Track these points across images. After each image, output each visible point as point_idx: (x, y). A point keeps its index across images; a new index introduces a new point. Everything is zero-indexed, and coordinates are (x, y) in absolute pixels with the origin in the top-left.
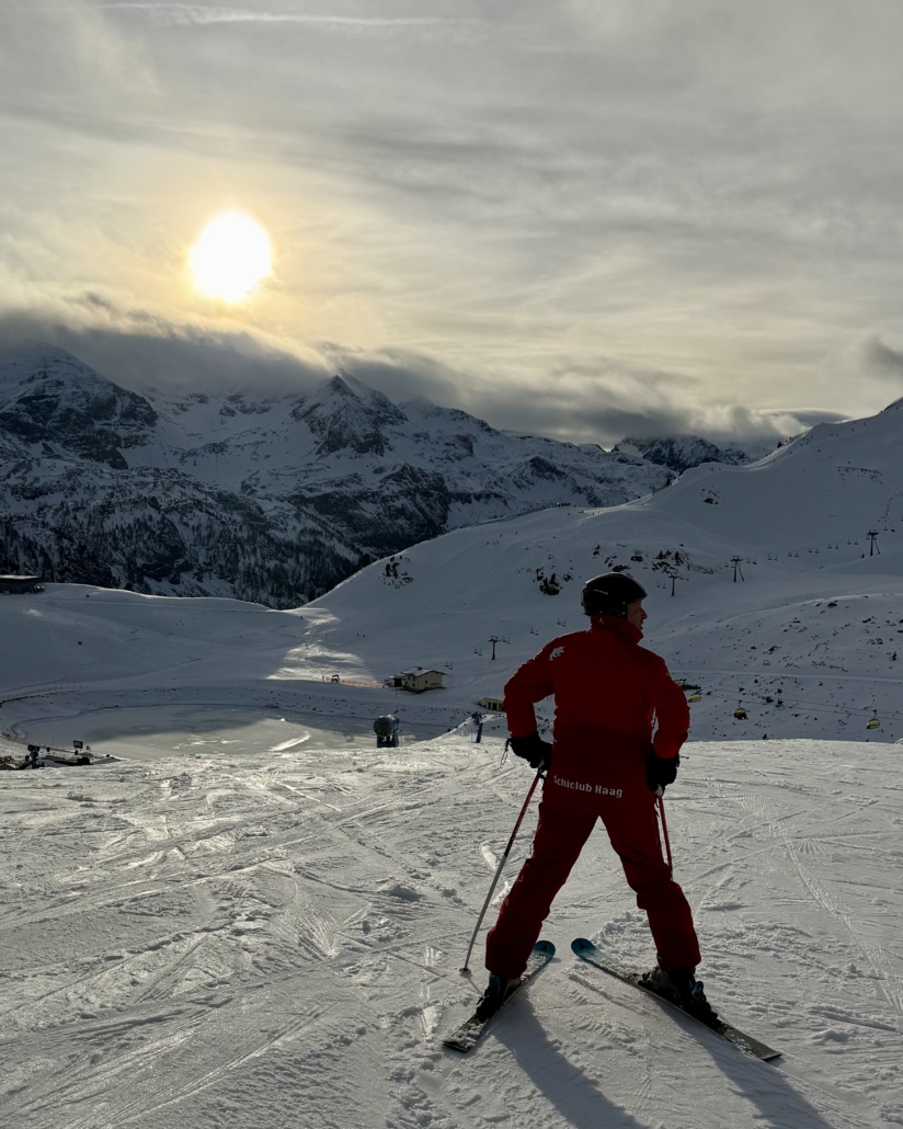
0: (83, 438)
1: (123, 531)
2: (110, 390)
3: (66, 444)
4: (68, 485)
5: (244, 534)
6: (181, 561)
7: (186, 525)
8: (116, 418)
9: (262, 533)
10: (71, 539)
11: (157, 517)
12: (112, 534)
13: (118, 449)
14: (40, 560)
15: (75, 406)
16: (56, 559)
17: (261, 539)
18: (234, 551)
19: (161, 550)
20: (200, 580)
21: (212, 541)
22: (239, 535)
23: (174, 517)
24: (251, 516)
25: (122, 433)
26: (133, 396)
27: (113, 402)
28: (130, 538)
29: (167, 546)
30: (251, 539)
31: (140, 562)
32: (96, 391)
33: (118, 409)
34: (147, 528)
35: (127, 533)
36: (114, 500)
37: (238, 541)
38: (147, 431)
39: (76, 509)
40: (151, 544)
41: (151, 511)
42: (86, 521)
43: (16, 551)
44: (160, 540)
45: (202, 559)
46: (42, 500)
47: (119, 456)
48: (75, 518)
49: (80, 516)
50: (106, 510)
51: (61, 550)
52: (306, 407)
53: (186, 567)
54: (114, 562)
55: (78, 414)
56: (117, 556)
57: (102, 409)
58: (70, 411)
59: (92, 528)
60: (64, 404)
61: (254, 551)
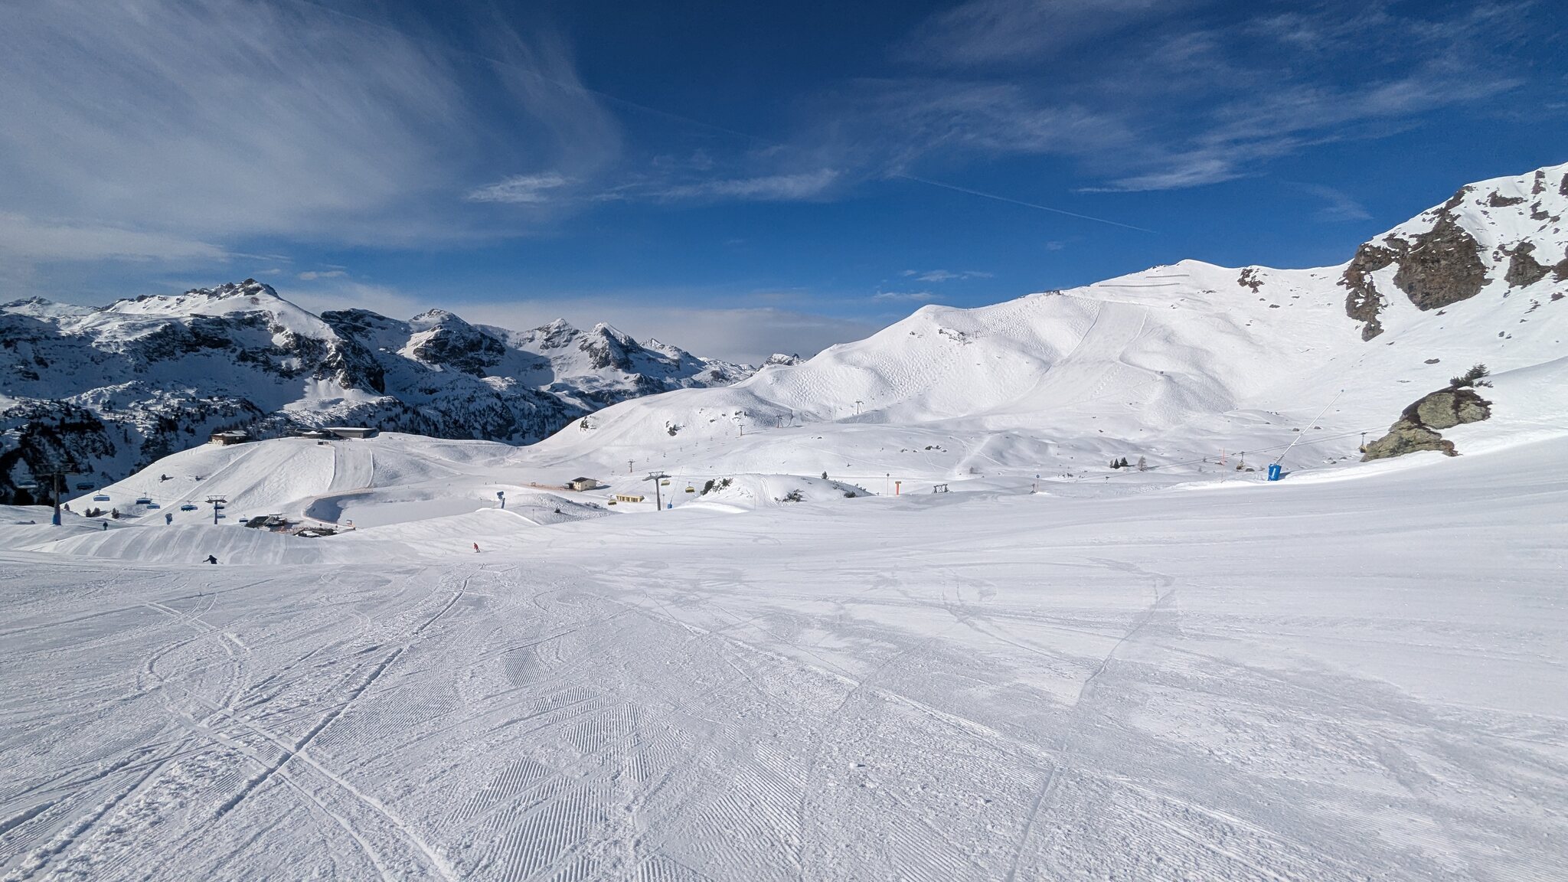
0: (461, 362)
1: (480, 411)
2: (479, 336)
3: (453, 365)
4: (451, 386)
5: (549, 413)
6: (512, 428)
7: (516, 408)
8: (482, 351)
9: (560, 412)
10: (450, 416)
11: (500, 404)
12: (474, 413)
13: (483, 368)
14: (432, 428)
15: (457, 344)
16: (441, 426)
17: (559, 416)
18: (543, 422)
19: (501, 422)
20: (524, 438)
21: (531, 417)
22: (547, 413)
23: (509, 404)
24: (554, 403)
25: (485, 359)
26: (491, 339)
27: (480, 342)
28: (484, 415)
29: (505, 420)
30: (554, 416)
31: (490, 428)
32: (471, 337)
33: (483, 346)
34: (493, 410)
35: (482, 413)
36: (476, 395)
37: (546, 417)
38: (499, 357)
39: (454, 400)
40: (496, 418)
41: (495, 400)
42: (459, 406)
43: (419, 424)
44: (501, 416)
45: (525, 427)
46: (434, 395)
47: (482, 371)
48: (453, 405)
49: (456, 402)
50: (471, 400)
51: (444, 422)
52: (587, 344)
53: (516, 431)
54: (474, 428)
55: (459, 348)
56: (476, 425)
57: (474, 346)
58: (455, 347)
59: (463, 410)
60: (451, 343)
61: (555, 422)
